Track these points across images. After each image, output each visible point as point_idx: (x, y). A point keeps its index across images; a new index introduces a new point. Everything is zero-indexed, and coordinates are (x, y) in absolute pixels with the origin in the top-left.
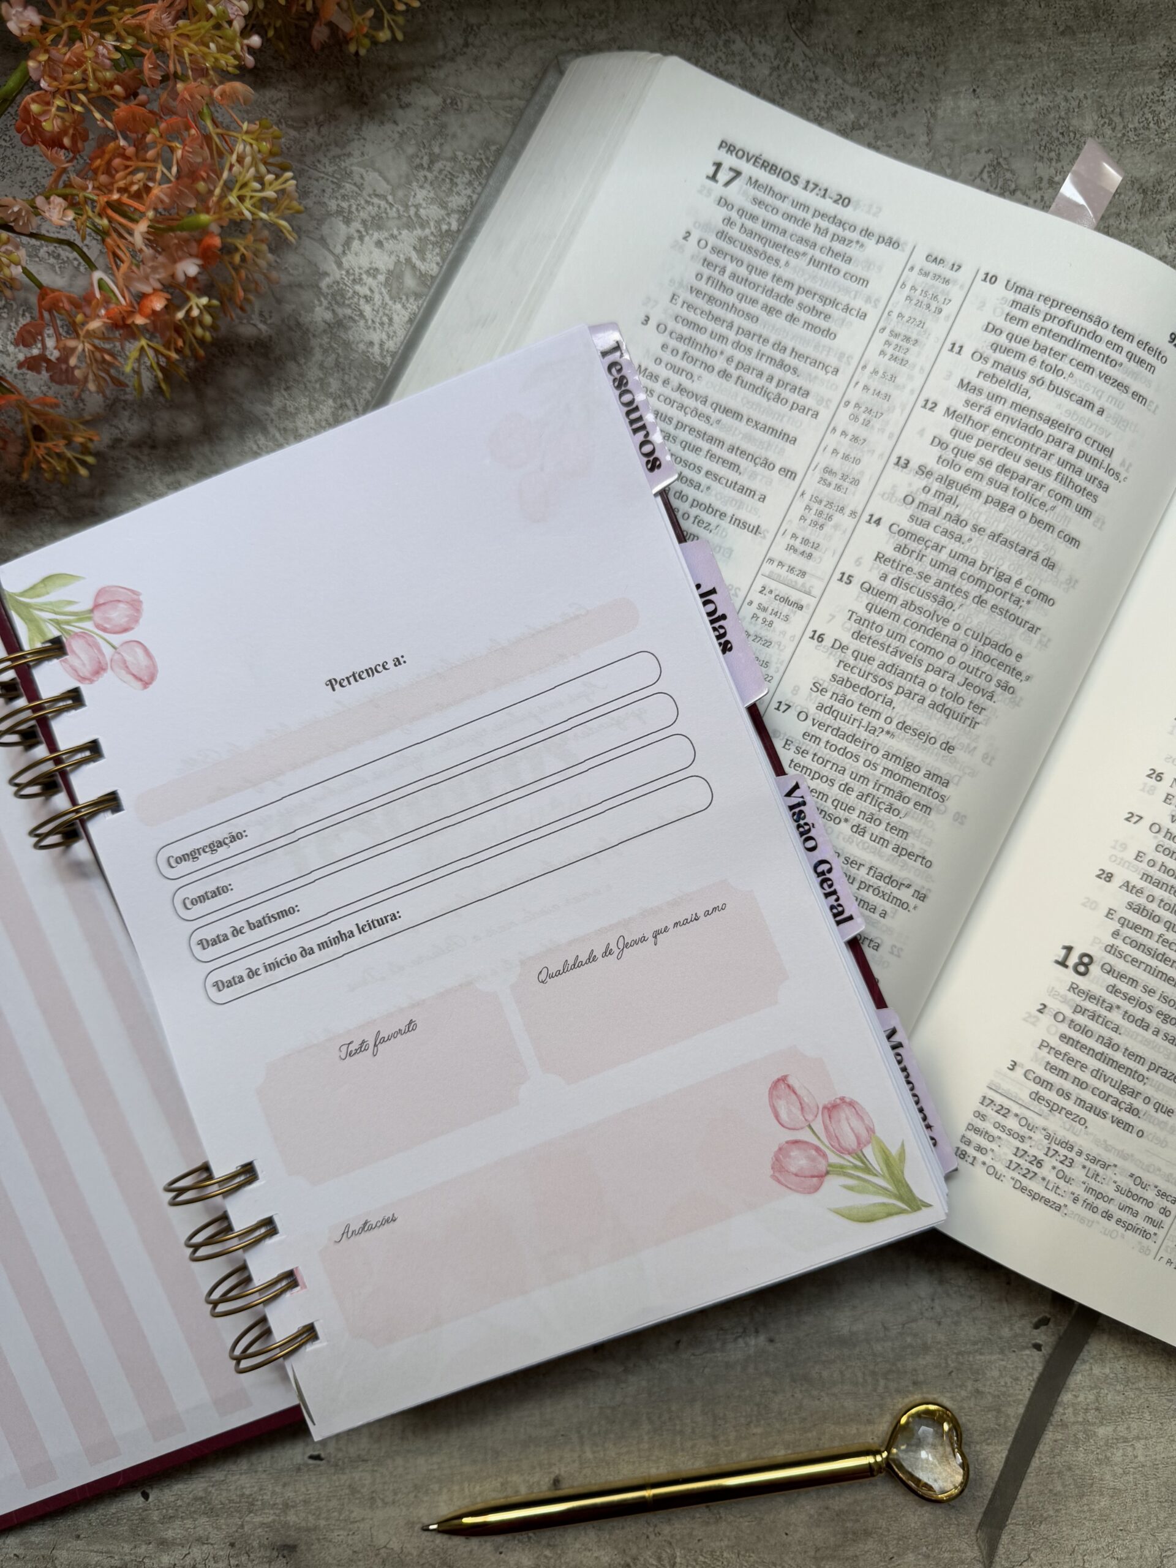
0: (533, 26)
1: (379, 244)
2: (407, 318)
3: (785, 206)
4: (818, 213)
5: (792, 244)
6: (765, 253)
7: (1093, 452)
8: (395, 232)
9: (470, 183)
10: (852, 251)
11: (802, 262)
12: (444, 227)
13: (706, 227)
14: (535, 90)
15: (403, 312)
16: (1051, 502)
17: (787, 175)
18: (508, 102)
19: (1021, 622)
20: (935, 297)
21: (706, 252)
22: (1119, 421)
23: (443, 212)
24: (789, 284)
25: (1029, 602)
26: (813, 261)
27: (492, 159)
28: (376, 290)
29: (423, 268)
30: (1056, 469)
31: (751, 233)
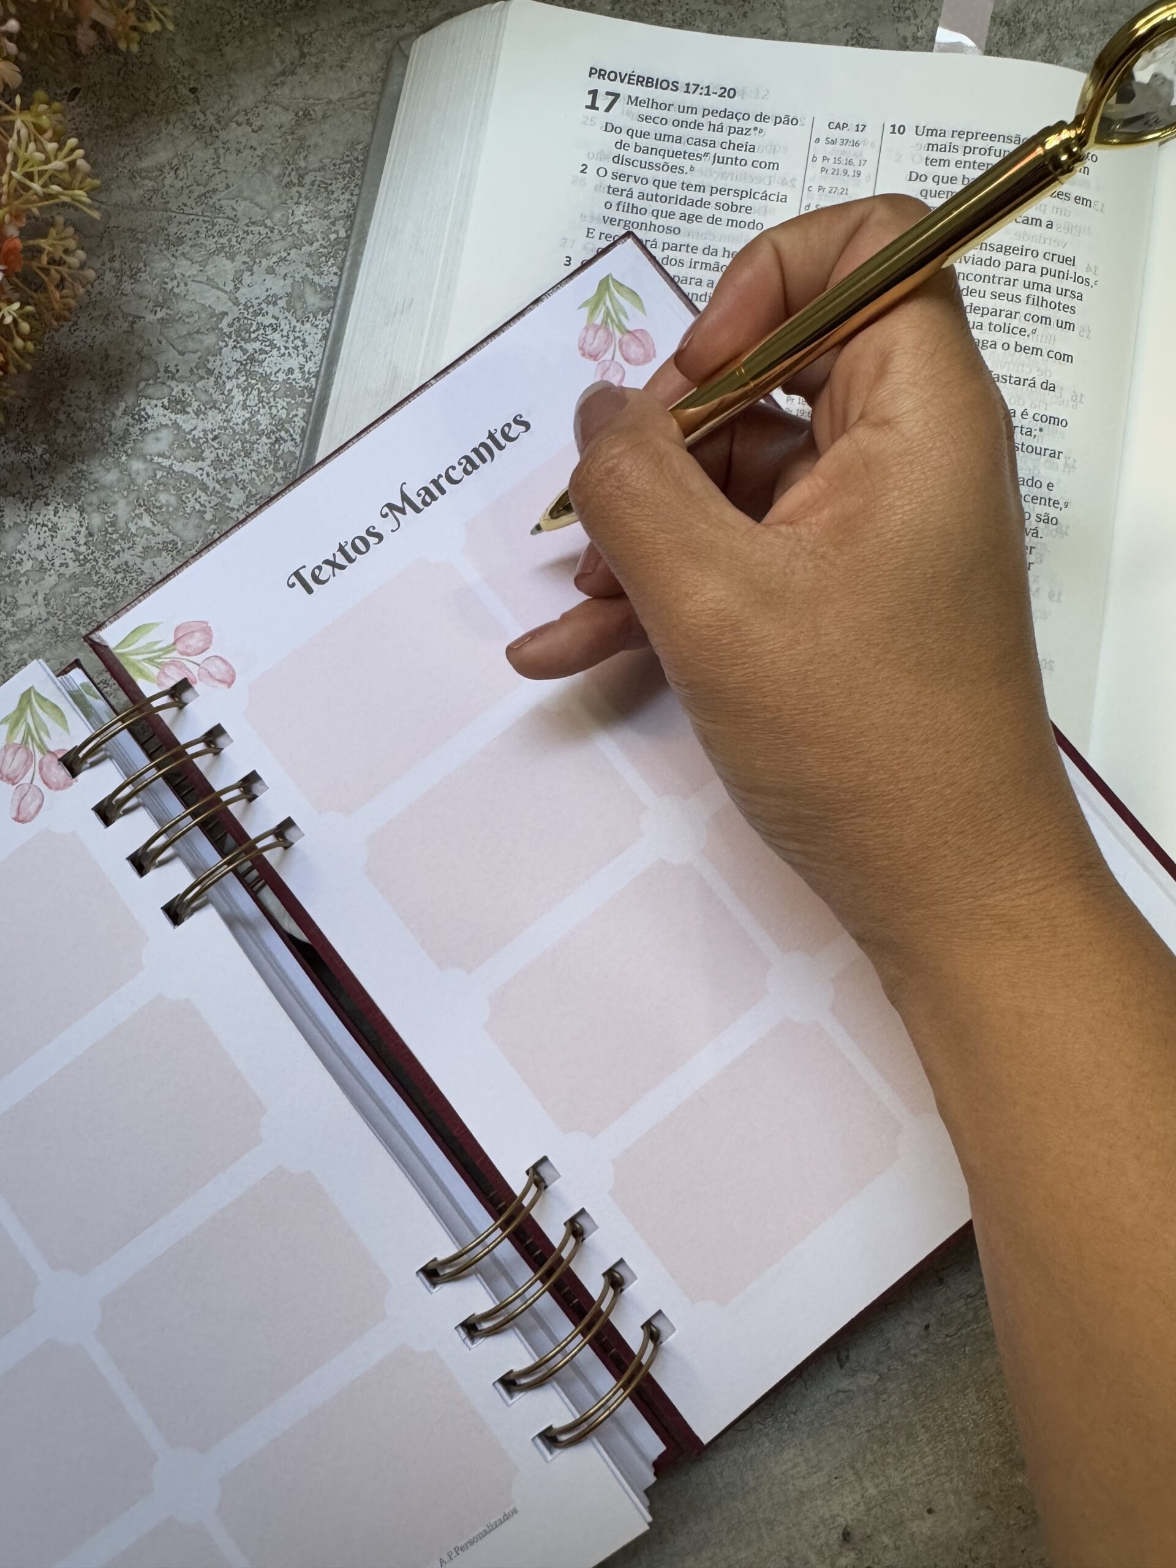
0: (365, 21)
1: (270, 271)
2: (320, 336)
3: (672, 115)
4: (707, 112)
5: (691, 149)
6: (666, 164)
7: (1055, 266)
8: (284, 254)
9: (345, 188)
10: (752, 139)
11: (706, 163)
12: (333, 237)
13: (601, 156)
14: (384, 82)
15: (315, 330)
16: (1029, 326)
17: (665, 85)
18: (361, 100)
19: (1041, 452)
20: (850, 162)
21: (608, 180)
22: (1069, 229)
23: (326, 222)
24: (700, 188)
25: (1041, 430)
26: (716, 159)
27: (361, 158)
28: (281, 316)
29: (321, 282)
30: (1024, 293)
31: (647, 150)
